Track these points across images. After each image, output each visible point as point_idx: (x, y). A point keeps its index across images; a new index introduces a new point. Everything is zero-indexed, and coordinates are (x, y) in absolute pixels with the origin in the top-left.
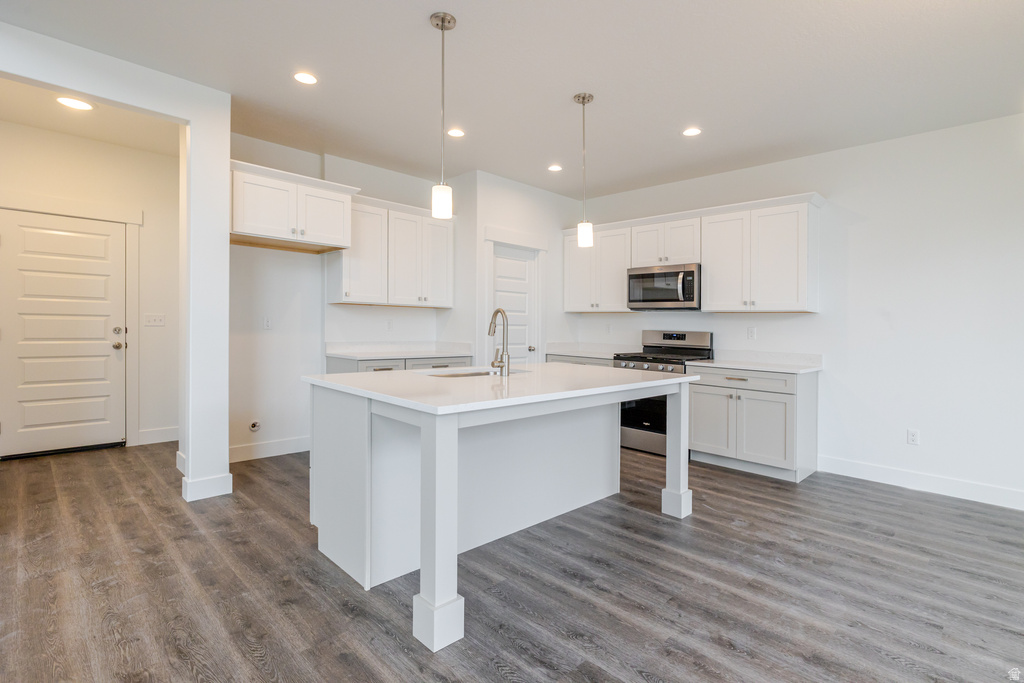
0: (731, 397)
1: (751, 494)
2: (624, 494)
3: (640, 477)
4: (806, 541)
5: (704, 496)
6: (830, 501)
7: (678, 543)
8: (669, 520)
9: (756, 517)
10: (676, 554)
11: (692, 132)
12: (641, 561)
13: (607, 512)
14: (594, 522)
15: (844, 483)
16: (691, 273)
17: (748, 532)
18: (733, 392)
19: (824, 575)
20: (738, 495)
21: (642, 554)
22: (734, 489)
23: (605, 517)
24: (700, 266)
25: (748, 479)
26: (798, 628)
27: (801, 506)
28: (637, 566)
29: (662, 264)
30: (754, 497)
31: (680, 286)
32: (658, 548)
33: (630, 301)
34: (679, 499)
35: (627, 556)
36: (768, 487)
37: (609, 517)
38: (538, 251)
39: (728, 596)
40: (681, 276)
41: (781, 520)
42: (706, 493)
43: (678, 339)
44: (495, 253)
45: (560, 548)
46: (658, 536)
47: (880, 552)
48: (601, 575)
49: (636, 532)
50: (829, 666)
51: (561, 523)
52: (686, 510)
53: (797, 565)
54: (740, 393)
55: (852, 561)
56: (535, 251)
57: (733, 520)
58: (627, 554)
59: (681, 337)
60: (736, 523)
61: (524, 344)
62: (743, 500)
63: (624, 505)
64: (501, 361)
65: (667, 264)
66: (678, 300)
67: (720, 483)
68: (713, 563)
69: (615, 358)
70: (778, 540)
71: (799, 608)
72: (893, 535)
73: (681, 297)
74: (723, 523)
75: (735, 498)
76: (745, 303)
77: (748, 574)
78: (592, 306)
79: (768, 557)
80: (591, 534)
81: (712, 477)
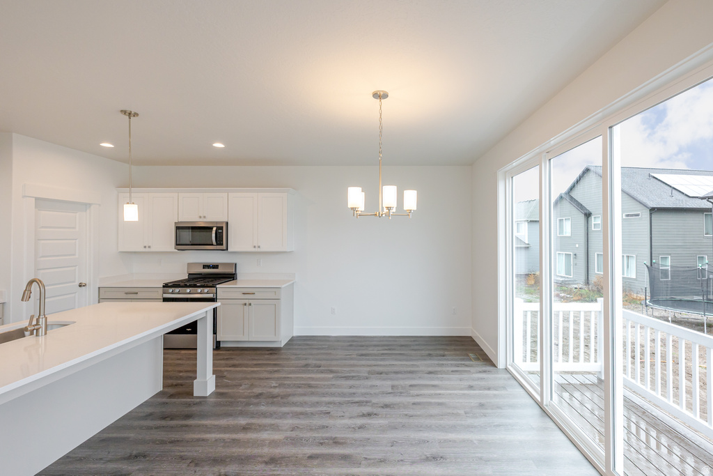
0: (245, 304)
1: (255, 362)
2: (166, 390)
3: (181, 372)
4: (280, 386)
5: (225, 374)
6: (296, 354)
7: (203, 416)
8: (198, 400)
9: (255, 378)
10: (199, 426)
11: (219, 145)
12: (172, 442)
13: (149, 410)
14: (136, 423)
15: (305, 340)
16: (221, 228)
17: (249, 391)
18: (247, 302)
19: (284, 404)
20: (247, 366)
21: (173, 436)
22: (246, 362)
23: (147, 416)
24: (227, 223)
25: (255, 352)
26: (265, 445)
27: (281, 362)
28: (168, 447)
29: (201, 220)
30: (256, 365)
31: (214, 235)
32: (187, 426)
33: (177, 245)
34: (206, 384)
35: (163, 442)
36: (266, 354)
37: (151, 414)
38: (90, 205)
39: (229, 442)
40: (214, 229)
41: (269, 376)
42: (227, 371)
43: (213, 268)
44: (36, 207)
45: (101, 459)
46: (188, 417)
47: (313, 379)
48: (137, 468)
49: (172, 419)
50: (277, 461)
51: (106, 435)
52: (211, 388)
53: (273, 403)
54: (250, 302)
55: (300, 390)
56: (87, 206)
57: (241, 386)
58: (162, 441)
59: (216, 267)
60: (243, 387)
61: (74, 282)
62: (250, 369)
63: (165, 400)
64: (37, 324)
65: (205, 220)
66: (212, 245)
67: (237, 360)
68: (223, 422)
69: (164, 287)
70: (265, 390)
71: (268, 432)
72: (320, 367)
73: (214, 242)
74: (235, 390)
75: (245, 369)
76: (255, 247)
77: (243, 421)
78: (145, 247)
79: (257, 404)
80: (132, 435)
81: (233, 357)
